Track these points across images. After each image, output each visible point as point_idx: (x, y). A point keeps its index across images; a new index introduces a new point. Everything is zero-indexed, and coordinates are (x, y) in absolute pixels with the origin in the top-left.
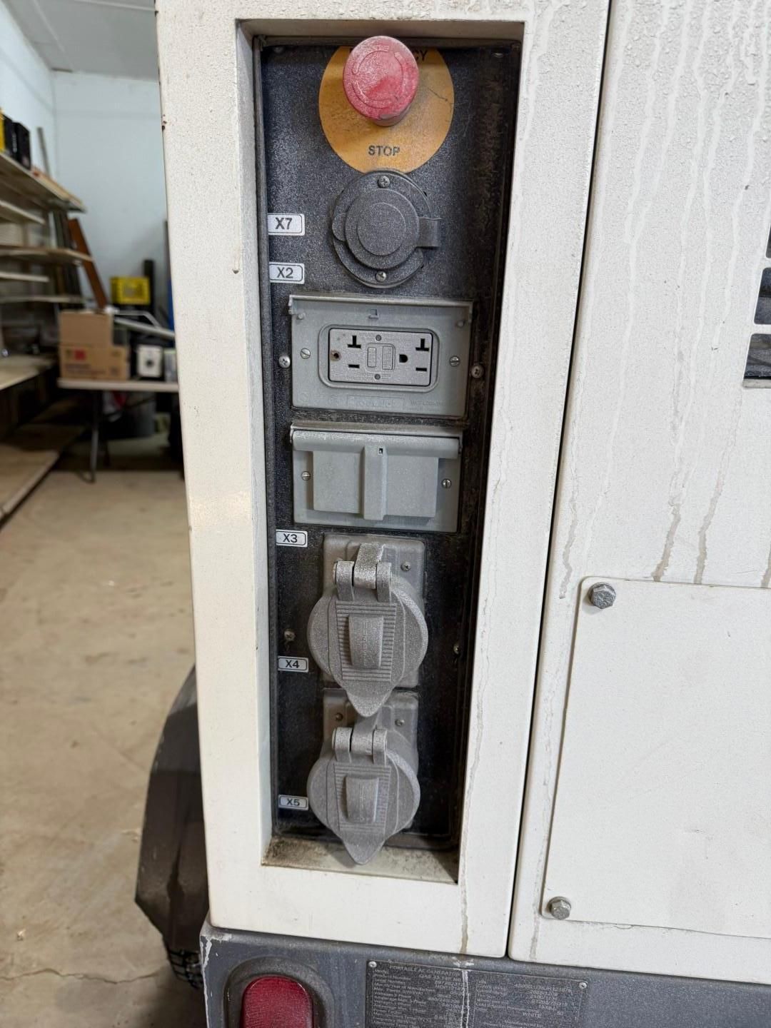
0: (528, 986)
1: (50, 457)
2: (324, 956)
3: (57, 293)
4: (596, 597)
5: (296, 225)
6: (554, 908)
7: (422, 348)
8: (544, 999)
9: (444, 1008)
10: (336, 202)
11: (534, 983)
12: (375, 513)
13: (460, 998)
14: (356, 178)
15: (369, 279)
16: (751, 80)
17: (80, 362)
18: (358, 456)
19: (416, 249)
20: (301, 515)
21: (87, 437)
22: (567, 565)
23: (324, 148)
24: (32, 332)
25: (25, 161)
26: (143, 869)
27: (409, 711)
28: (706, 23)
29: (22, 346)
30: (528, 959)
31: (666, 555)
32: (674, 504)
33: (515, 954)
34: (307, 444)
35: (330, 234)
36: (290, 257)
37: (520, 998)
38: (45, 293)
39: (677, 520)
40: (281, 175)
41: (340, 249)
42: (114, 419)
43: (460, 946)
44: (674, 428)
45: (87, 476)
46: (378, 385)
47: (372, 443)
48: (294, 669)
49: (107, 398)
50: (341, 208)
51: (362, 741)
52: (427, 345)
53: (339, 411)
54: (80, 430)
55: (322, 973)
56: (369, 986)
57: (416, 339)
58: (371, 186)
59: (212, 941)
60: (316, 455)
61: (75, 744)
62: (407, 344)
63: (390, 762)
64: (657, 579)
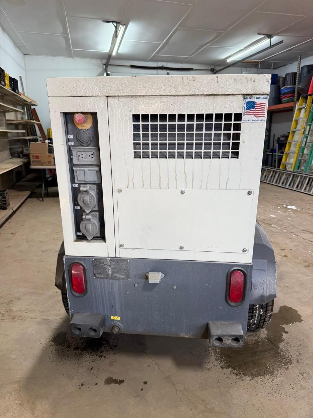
0: (119, 262)
1: (28, 193)
2: (85, 259)
3: (28, 135)
4: (119, 191)
5: (72, 137)
6: (122, 246)
7: (92, 154)
8: (123, 264)
9: (106, 268)
10: (77, 134)
11: (120, 261)
12: (87, 180)
13: (108, 265)
14: (80, 130)
15: (83, 144)
16: (127, 118)
17: (37, 160)
18: (84, 171)
19: (89, 140)
20: (76, 182)
21: (40, 186)
22: (115, 186)
23: (75, 126)
24: (20, 150)
25: (17, 91)
26: (57, 277)
27: (97, 214)
28: (120, 112)
29: (16, 155)
30: (119, 257)
31: (128, 184)
32: (128, 176)
33: (117, 257)
34: (76, 170)
35: (77, 138)
36: (72, 141)
37: (118, 264)
38: (24, 136)
39: (129, 179)
40: (69, 130)
41: (78, 140)
42: (49, 179)
43: (108, 255)
44: (126, 165)
45: (41, 199)
46: (86, 160)
47: (86, 169)
48: (78, 209)
49: (47, 172)
50: (78, 134)
51: (87, 217)
52: (93, 154)
53: (81, 164)
54: (38, 184)
55: (85, 262)
56: (93, 264)
57: (91, 153)
58: (82, 131)
59: (66, 258)
60: (77, 171)
61: (39, 272)
62: (90, 154)
63: (92, 221)
64: (128, 187)
